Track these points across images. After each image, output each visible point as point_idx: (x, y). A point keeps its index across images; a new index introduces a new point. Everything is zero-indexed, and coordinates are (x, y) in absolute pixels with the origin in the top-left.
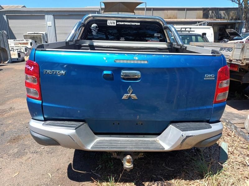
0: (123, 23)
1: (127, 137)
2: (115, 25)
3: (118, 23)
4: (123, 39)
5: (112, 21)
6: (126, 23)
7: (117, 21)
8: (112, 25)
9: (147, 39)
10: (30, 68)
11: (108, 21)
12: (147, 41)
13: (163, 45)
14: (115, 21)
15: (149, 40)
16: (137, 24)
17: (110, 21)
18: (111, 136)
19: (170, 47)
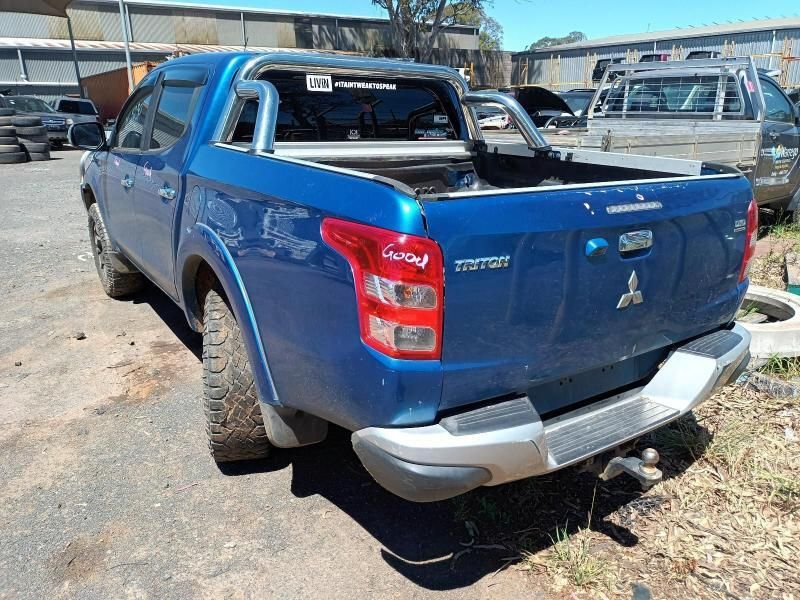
0: (351, 85)
1: (590, 410)
2: (330, 89)
3: (336, 84)
4: (354, 134)
5: (318, 77)
6: (360, 85)
7: (335, 78)
8: (321, 89)
9: (417, 132)
10: (419, 259)
11: (308, 77)
12: (415, 138)
13: (457, 149)
14: (329, 78)
15: (422, 136)
16: (387, 86)
17: (313, 77)
18: (559, 420)
19: (475, 154)
